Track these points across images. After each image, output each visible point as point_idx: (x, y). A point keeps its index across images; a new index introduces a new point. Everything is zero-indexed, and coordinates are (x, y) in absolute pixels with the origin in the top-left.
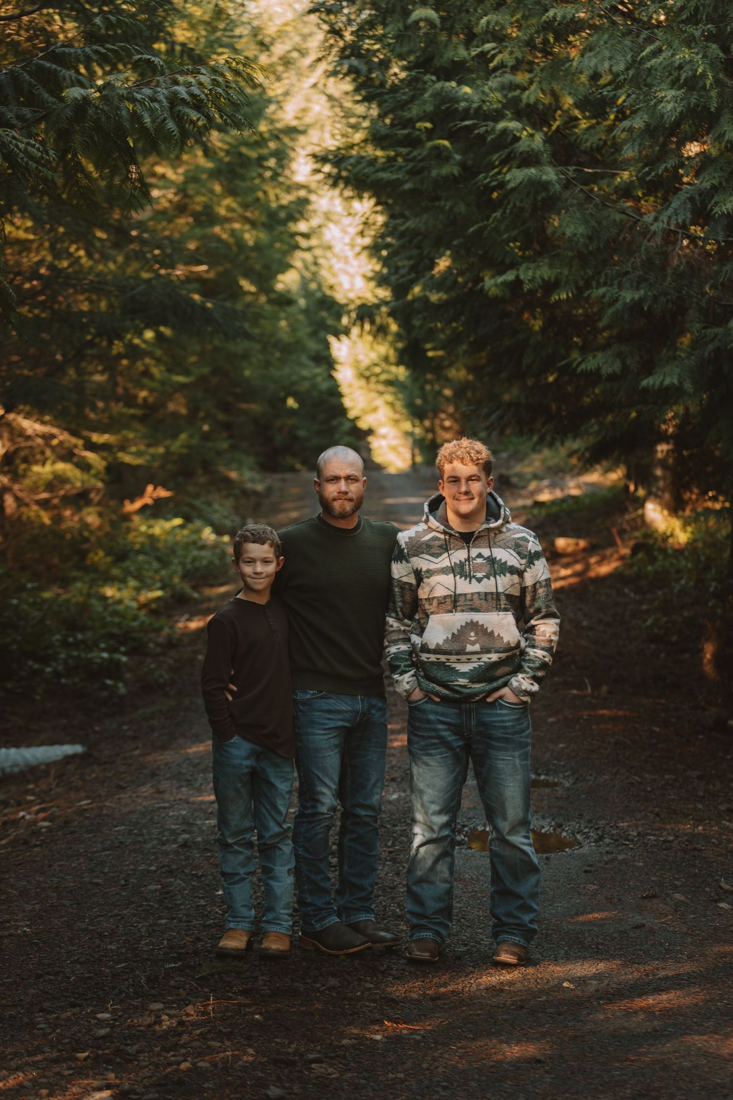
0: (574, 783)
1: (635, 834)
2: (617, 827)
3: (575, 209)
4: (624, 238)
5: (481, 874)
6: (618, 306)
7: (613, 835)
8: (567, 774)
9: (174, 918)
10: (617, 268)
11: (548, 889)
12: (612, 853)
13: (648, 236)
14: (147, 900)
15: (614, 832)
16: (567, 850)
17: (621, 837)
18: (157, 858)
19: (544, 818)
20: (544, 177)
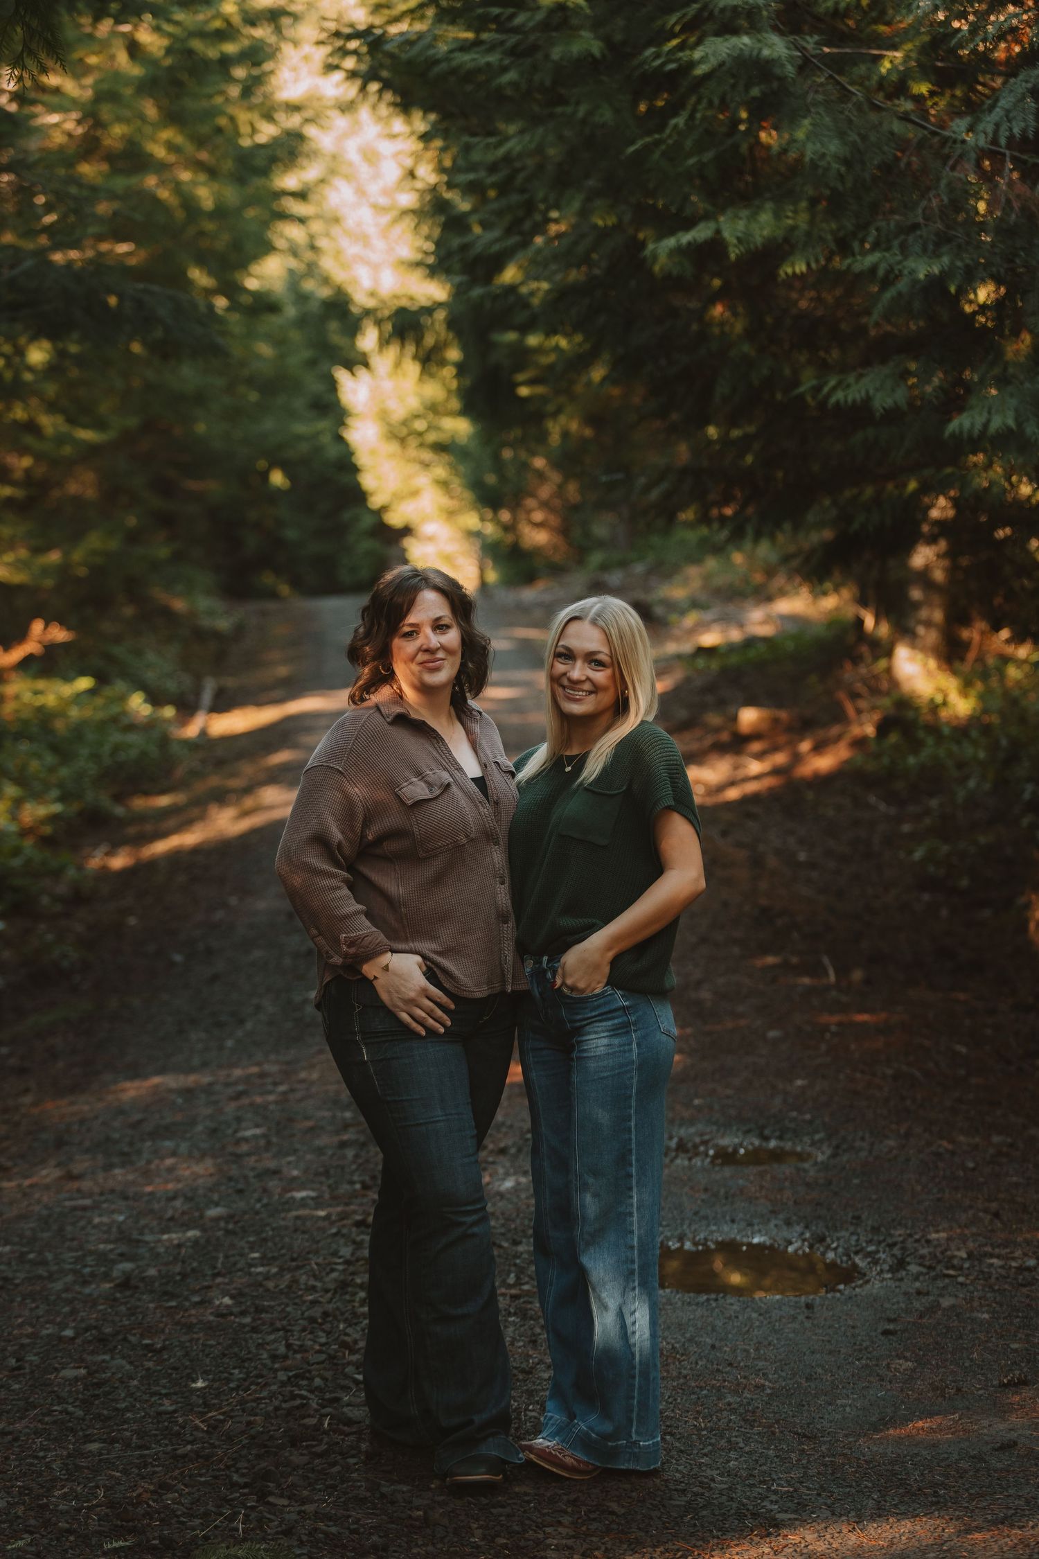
0: (834, 1156)
1: (964, 1255)
2: (928, 1241)
3: (821, 110)
4: (909, 164)
5: (691, 1340)
6: (902, 285)
7: (922, 1257)
8: (817, 1137)
9: (113, 1441)
10: (897, 217)
11: (819, 1370)
12: (928, 1294)
13: (951, 162)
14: (61, 1400)
15: (924, 1251)
16: (841, 1287)
17: (939, 1262)
18: (74, 1312)
19: (788, 1223)
20: (766, 52)
